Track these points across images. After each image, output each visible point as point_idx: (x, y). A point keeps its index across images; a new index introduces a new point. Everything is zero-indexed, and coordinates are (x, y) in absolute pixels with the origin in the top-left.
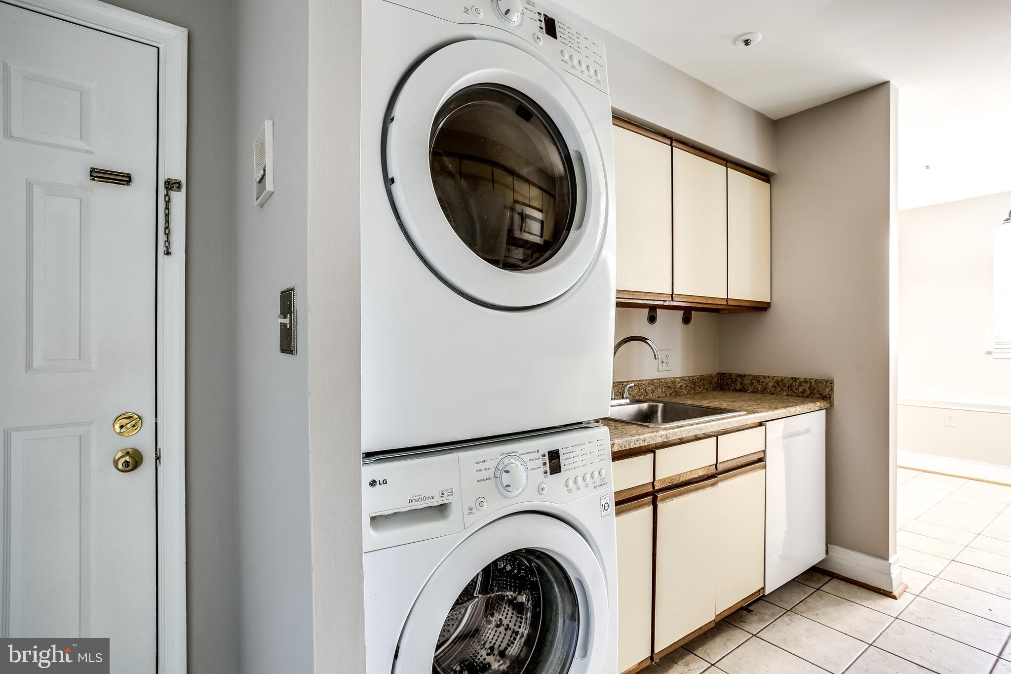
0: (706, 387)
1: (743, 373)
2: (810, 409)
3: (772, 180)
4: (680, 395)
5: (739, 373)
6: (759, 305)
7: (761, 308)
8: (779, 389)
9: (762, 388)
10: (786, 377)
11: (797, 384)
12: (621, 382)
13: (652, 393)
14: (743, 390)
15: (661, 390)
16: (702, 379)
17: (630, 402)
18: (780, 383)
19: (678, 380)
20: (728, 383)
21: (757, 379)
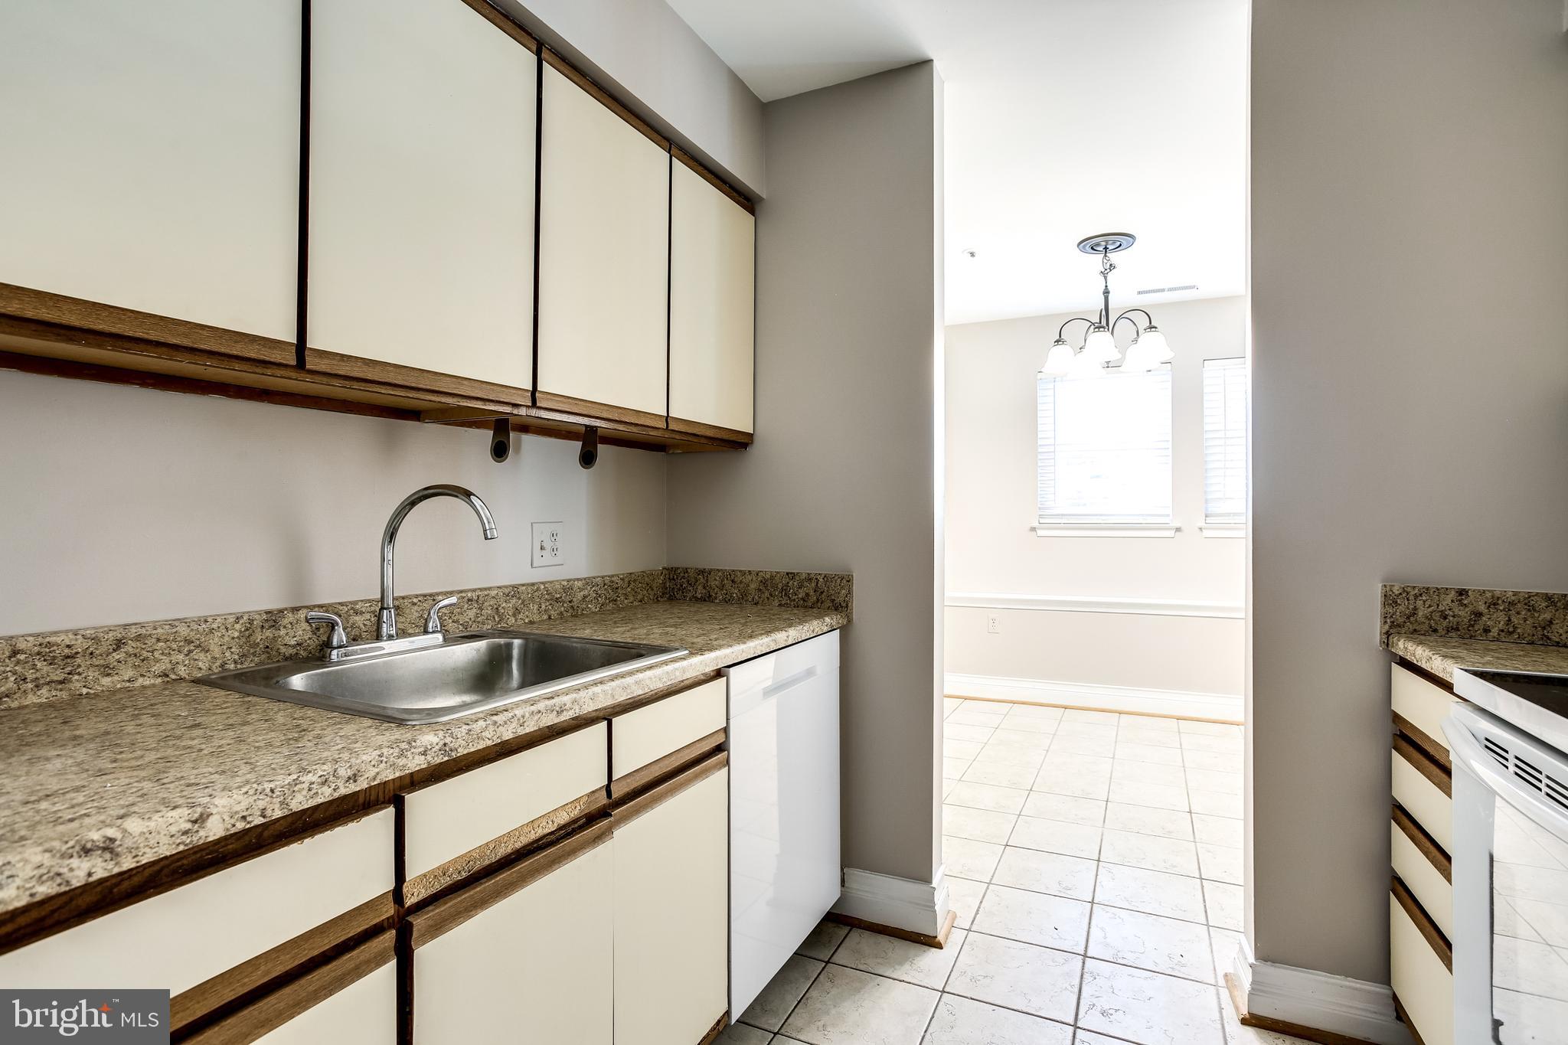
0: (639, 597)
1: (707, 567)
2: (813, 631)
3: (758, 208)
4: (582, 615)
5: (701, 567)
6: (733, 438)
7: (737, 443)
8: (767, 594)
9: (739, 594)
10: (778, 573)
11: (795, 583)
12: (431, 595)
13: (514, 615)
14: (708, 599)
15: (536, 607)
16: (631, 579)
17: (445, 639)
18: (769, 583)
19: (580, 584)
20: (682, 586)
21: (731, 577)
